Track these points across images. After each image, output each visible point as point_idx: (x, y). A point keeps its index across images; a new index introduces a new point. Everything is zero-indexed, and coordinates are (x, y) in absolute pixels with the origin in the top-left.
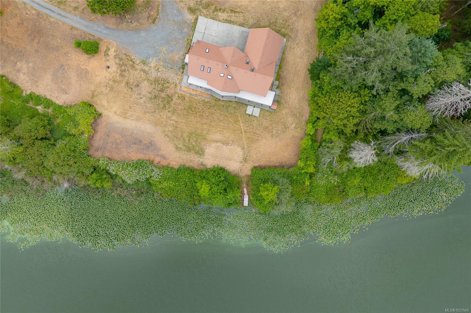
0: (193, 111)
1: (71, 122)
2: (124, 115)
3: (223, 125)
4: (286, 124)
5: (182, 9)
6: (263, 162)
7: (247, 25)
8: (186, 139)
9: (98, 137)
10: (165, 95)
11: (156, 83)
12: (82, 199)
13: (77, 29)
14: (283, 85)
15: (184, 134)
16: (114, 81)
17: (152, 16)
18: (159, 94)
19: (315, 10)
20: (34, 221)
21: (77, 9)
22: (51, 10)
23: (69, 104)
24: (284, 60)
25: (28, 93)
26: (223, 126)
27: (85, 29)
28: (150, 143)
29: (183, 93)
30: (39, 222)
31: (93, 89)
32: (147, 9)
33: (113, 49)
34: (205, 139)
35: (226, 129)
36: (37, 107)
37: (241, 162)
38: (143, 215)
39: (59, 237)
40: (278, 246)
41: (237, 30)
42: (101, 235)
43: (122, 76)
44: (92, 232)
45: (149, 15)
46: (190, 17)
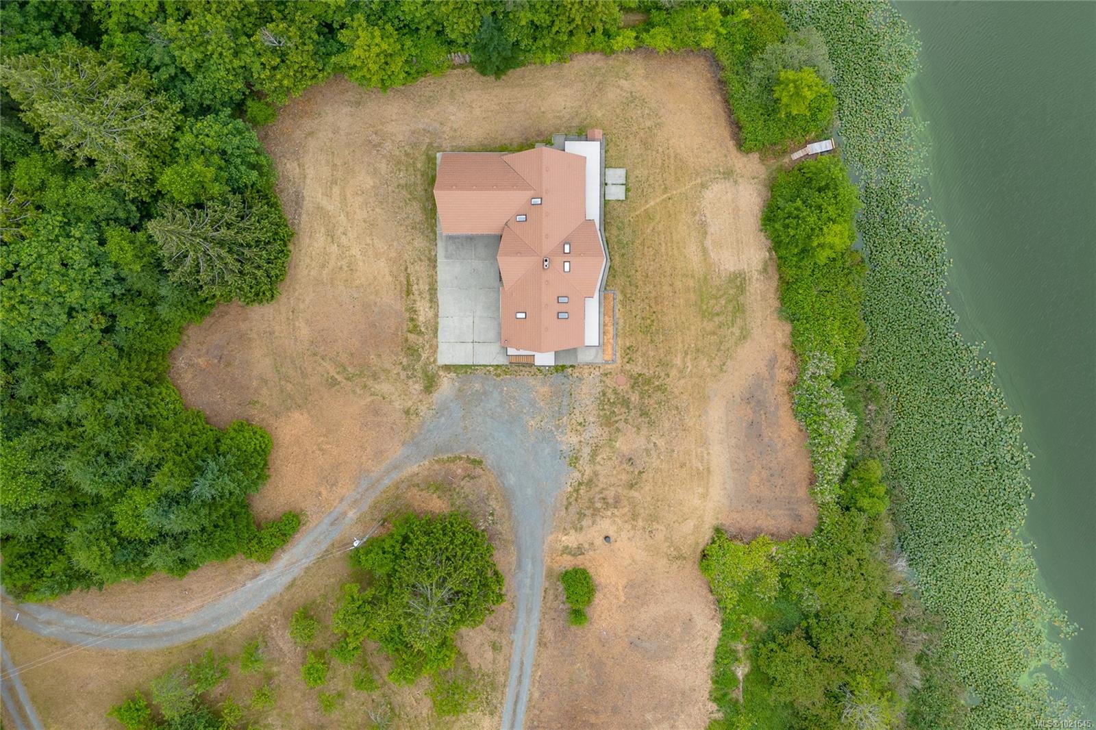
0: (653, 321)
1: (754, 590)
2: (703, 475)
3: (664, 245)
4: (625, 101)
5: (433, 407)
6: (723, 131)
7: (430, 251)
8: (717, 323)
9: (768, 524)
10: (633, 392)
11: (613, 420)
12: (920, 523)
13: (542, 631)
14: (540, 134)
15: (708, 329)
16: (635, 517)
17: (465, 469)
18: (635, 407)
19: (358, 103)
20: (1002, 618)
21: (497, 644)
22: (516, 702)
23: (713, 607)
24: (485, 146)
25: (714, 707)
26: (666, 244)
27: (536, 615)
28: (748, 400)
29: (618, 355)
30: (1001, 606)
31: (664, 561)
32: (454, 486)
33: (563, 539)
34: (705, 278)
35: (672, 237)
36: (741, 678)
37: (736, 182)
38: (918, 373)
39: (1024, 551)
40: (905, 45)
41: (447, 271)
42: (992, 455)
43: (616, 502)
44: (991, 479)
45: (465, 477)
46: (447, 385)
